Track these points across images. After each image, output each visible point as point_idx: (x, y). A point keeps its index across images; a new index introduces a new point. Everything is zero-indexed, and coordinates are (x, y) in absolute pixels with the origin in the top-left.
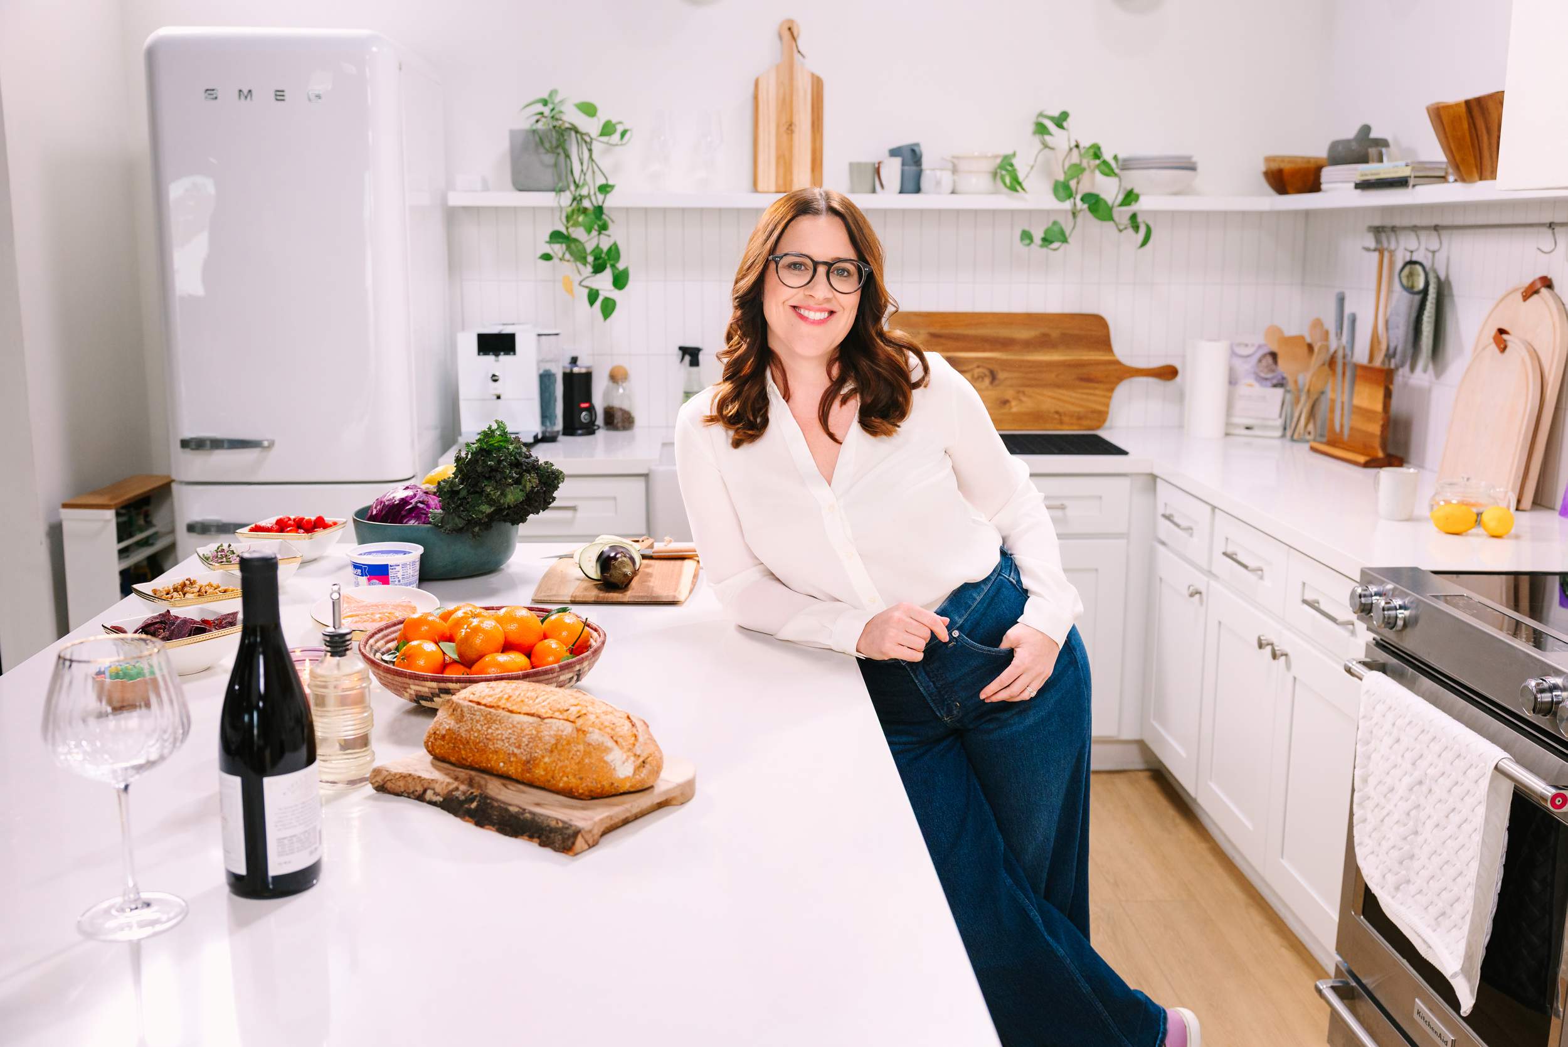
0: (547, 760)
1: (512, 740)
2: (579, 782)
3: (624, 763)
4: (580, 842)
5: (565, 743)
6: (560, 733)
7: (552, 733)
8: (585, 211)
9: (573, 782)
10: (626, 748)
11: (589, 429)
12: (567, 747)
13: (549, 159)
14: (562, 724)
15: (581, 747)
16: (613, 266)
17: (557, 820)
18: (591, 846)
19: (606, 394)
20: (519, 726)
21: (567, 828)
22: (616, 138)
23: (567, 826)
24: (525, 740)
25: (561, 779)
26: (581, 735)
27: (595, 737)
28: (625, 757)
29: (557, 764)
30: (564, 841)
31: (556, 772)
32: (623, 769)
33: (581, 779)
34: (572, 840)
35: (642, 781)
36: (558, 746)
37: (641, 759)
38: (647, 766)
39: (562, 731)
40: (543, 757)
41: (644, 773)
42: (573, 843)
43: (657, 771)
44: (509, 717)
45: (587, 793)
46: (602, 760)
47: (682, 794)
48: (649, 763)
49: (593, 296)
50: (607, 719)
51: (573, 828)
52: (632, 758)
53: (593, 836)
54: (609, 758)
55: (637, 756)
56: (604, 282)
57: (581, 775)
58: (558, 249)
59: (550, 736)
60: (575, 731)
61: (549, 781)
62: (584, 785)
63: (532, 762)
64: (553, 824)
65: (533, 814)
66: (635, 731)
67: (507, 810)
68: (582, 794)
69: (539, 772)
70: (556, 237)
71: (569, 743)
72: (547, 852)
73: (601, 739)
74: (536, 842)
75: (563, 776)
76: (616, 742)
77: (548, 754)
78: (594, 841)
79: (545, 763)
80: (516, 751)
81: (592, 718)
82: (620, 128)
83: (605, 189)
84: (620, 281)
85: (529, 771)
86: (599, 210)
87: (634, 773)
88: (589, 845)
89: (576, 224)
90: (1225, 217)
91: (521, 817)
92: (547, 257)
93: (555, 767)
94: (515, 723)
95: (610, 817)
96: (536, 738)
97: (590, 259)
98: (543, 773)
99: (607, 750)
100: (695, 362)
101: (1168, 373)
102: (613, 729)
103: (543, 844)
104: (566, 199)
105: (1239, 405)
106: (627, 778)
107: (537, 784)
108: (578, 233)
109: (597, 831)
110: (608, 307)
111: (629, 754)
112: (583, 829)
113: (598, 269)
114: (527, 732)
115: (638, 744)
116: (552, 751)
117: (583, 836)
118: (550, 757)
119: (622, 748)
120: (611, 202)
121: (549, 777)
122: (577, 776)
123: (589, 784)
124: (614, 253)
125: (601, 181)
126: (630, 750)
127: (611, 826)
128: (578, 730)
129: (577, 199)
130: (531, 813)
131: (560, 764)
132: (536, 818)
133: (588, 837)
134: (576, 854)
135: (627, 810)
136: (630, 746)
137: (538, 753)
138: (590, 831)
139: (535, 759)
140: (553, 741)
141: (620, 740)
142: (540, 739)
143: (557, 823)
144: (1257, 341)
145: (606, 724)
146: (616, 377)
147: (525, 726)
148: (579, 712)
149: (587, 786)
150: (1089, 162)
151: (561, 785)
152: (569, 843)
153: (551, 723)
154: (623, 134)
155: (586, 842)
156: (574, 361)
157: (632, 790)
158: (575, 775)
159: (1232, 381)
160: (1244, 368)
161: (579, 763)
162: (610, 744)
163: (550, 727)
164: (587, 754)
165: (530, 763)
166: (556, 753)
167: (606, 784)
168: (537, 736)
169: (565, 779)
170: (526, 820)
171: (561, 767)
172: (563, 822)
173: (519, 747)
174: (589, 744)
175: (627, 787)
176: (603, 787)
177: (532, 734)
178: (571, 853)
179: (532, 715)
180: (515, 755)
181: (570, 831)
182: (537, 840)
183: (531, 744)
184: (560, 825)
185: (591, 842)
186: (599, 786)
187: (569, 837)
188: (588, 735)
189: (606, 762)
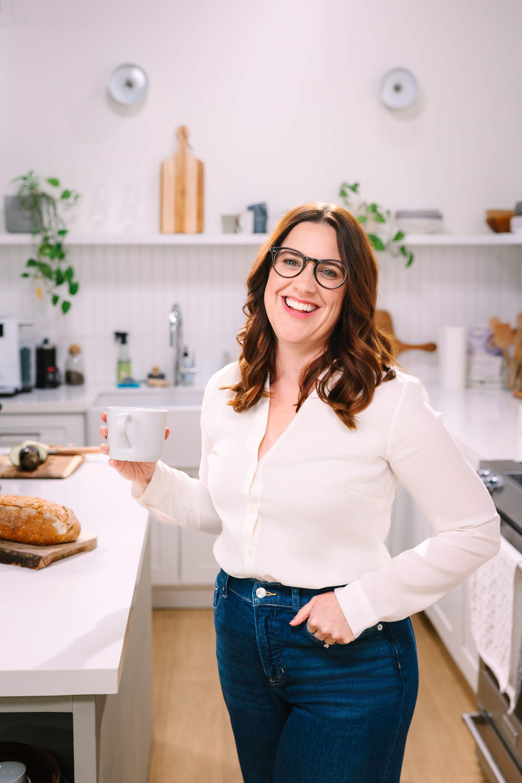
0: (24, 527)
1: (6, 519)
2: (40, 537)
3: (62, 527)
4: (41, 563)
5: (32, 519)
6: (30, 514)
7: (26, 514)
8: (50, 246)
9: (37, 537)
10: (63, 521)
11: (55, 385)
12: (33, 521)
13: (28, 214)
14: (31, 510)
15: (41, 521)
16: (70, 282)
17: (30, 554)
18: (47, 566)
19: (67, 363)
20: (9, 512)
21: (35, 557)
22: (71, 200)
23: (35, 556)
24: (12, 519)
25: (31, 536)
26: (41, 515)
27: (47, 515)
28: (62, 524)
29: (29, 529)
30: (33, 563)
31: (29, 533)
32: (62, 530)
33: (41, 535)
34: (38, 562)
35: (71, 537)
36: (30, 520)
37: (70, 526)
38: (73, 529)
39: (31, 513)
40: (22, 526)
41: (72, 533)
42: (38, 563)
43: (78, 532)
44: (4, 508)
45: (44, 542)
46: (51, 526)
47: (91, 545)
48: (75, 529)
49: (55, 300)
50: (53, 508)
51: (38, 556)
52: (66, 525)
53: (48, 560)
54: (55, 525)
55: (68, 525)
56: (63, 291)
57: (41, 533)
58: (33, 270)
59: (25, 516)
60: (37, 513)
61: (25, 538)
62: (43, 538)
63: (16, 529)
64: (28, 556)
65: (18, 552)
66: (67, 513)
67: (4, 552)
68: (41, 543)
69: (20, 533)
70: (31, 263)
71: (34, 519)
72: (26, 569)
73: (50, 516)
74: (19, 565)
75: (32, 534)
76: (58, 517)
77: (24, 524)
78: (48, 563)
79: (23, 529)
80: (8, 524)
81: (45, 507)
82: (73, 195)
83: (62, 233)
84: (73, 290)
85: (15, 533)
86: (59, 246)
87: (67, 533)
88: (45, 565)
89: (45, 255)
90: (466, 249)
91: (12, 555)
92: (25, 275)
93: (28, 530)
94: (7, 511)
95: (56, 553)
96: (18, 518)
97: (54, 276)
98: (21, 534)
99: (54, 521)
100: (124, 341)
101: (431, 348)
102: (56, 512)
103: (23, 566)
104: (38, 239)
105: (476, 368)
106: (63, 535)
107: (19, 540)
108: (46, 260)
109: (50, 559)
110: (66, 307)
111: (65, 523)
112: (43, 557)
113: (59, 281)
114: (13, 514)
115: (68, 519)
116: (26, 523)
117: (43, 560)
118: (25, 526)
119: (61, 520)
120: (67, 240)
121: (25, 535)
122: (39, 534)
123: (45, 538)
124: (70, 273)
125: (61, 227)
126: (64, 522)
127: (56, 557)
128: (39, 513)
129: (46, 239)
130: (17, 552)
131: (30, 529)
132: (19, 554)
133: (45, 561)
134: (40, 569)
135: (64, 550)
136: (65, 520)
137: (19, 524)
138: (46, 558)
139: (17, 527)
140: (27, 518)
141: (60, 517)
142: (20, 518)
143: (30, 555)
144: (484, 327)
145: (53, 510)
146: (73, 351)
147: (12, 512)
148: (39, 505)
149: (44, 539)
150: (371, 215)
151: (31, 539)
152: (36, 563)
153: (26, 510)
154: (76, 197)
155: (45, 563)
156: (46, 341)
157: (66, 541)
158: (38, 534)
159: (470, 352)
160: (478, 344)
161: (40, 528)
162: (55, 518)
163: (25, 512)
164: (44, 523)
165: (15, 529)
166: (28, 524)
167: (53, 537)
168: (18, 516)
169: (33, 536)
170: (14, 556)
171: (31, 530)
172: (33, 555)
173: (9, 522)
174: (45, 519)
175: (63, 539)
176: (52, 539)
177: (16, 516)
178: (37, 568)
179: (16, 506)
180: (7, 526)
181: (36, 558)
182: (20, 564)
183: (15, 521)
184: (32, 556)
185: (46, 563)
186: (50, 538)
187: (36, 561)
188: (44, 515)
189: (53, 527)
